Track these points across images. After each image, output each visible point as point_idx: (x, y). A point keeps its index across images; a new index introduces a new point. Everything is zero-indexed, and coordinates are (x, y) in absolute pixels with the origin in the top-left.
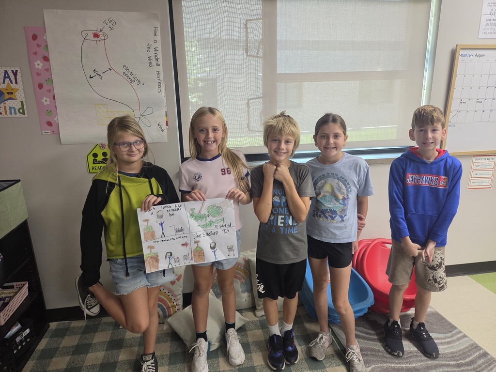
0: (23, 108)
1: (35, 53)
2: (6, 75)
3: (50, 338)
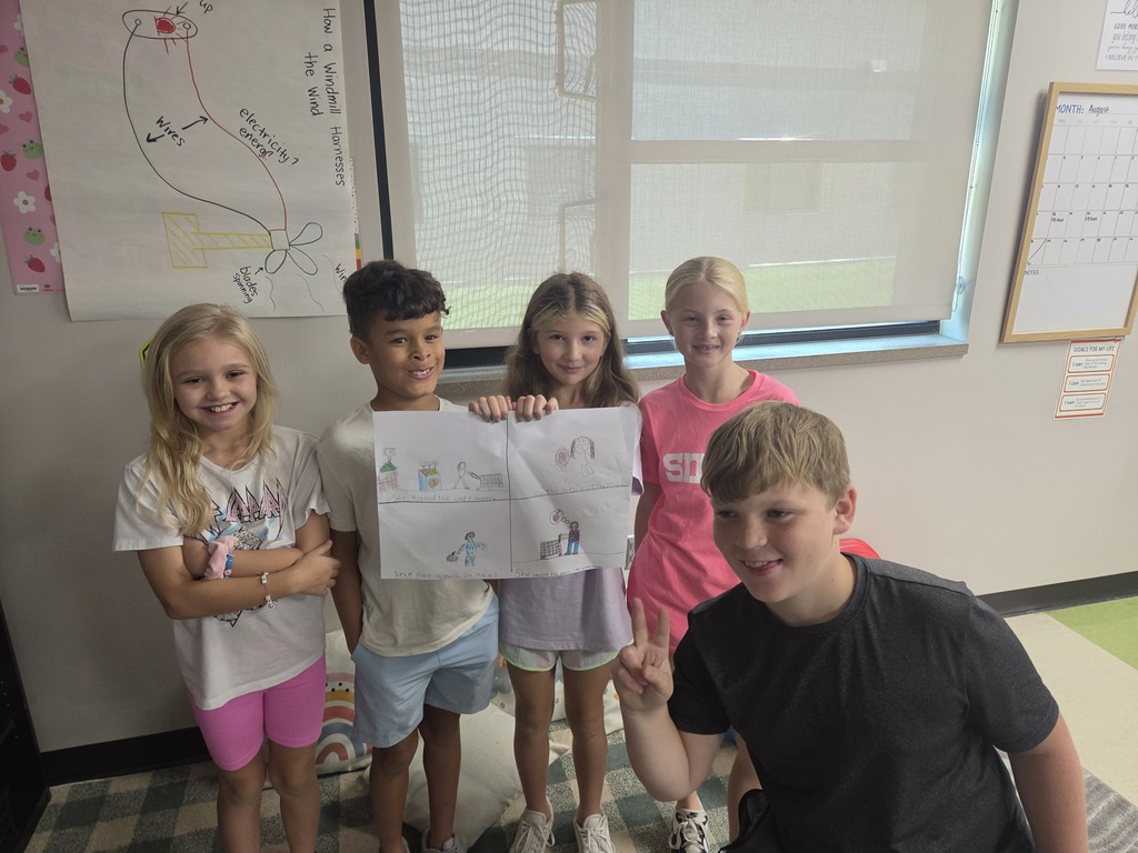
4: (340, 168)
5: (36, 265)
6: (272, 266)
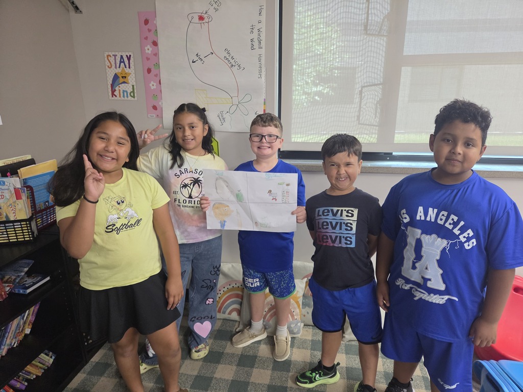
0: (133, 92)
1: (146, 38)
4: (260, 71)
5: (155, 108)
6: (232, 111)
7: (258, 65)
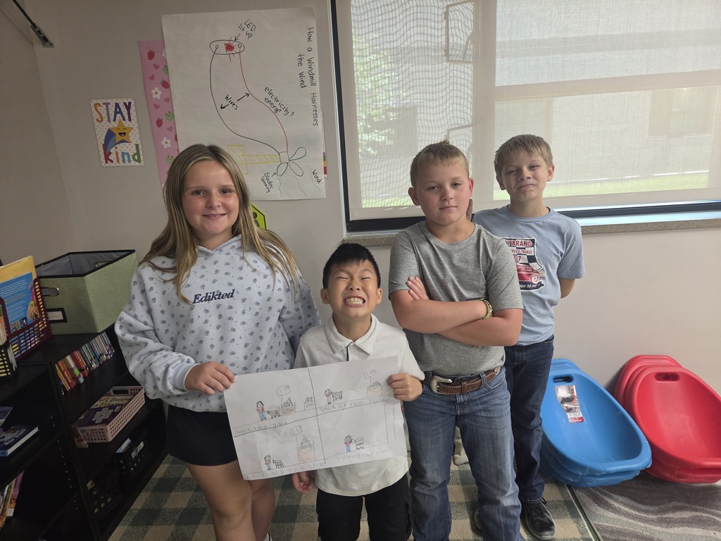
0: (138, 153)
1: (152, 78)
2: (118, 110)
3: (171, 464)
6: (280, 173)
7: (312, 108)
